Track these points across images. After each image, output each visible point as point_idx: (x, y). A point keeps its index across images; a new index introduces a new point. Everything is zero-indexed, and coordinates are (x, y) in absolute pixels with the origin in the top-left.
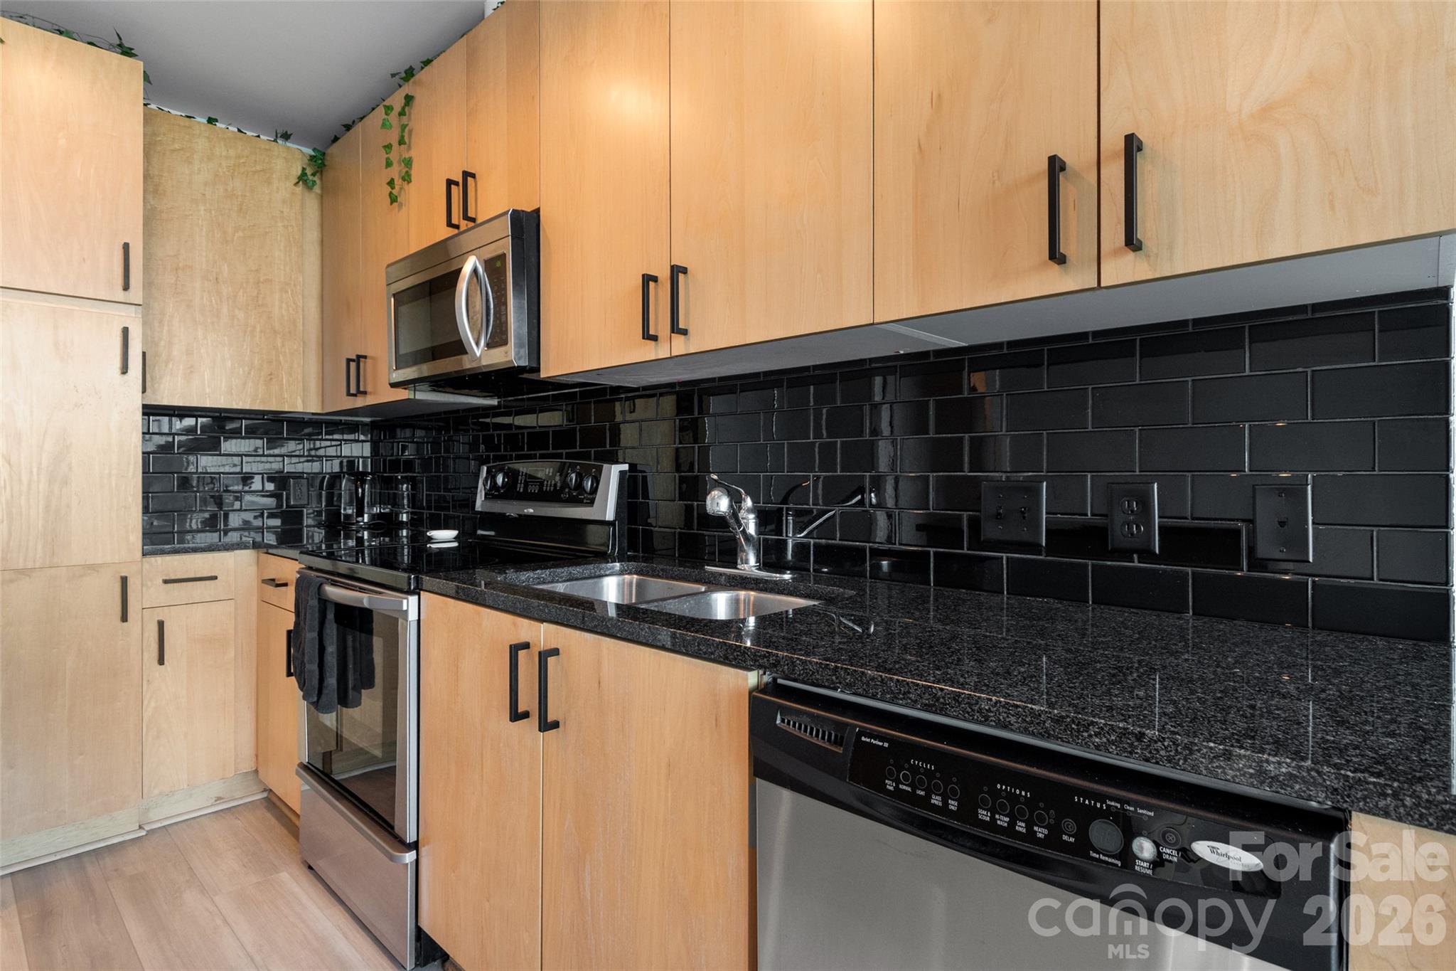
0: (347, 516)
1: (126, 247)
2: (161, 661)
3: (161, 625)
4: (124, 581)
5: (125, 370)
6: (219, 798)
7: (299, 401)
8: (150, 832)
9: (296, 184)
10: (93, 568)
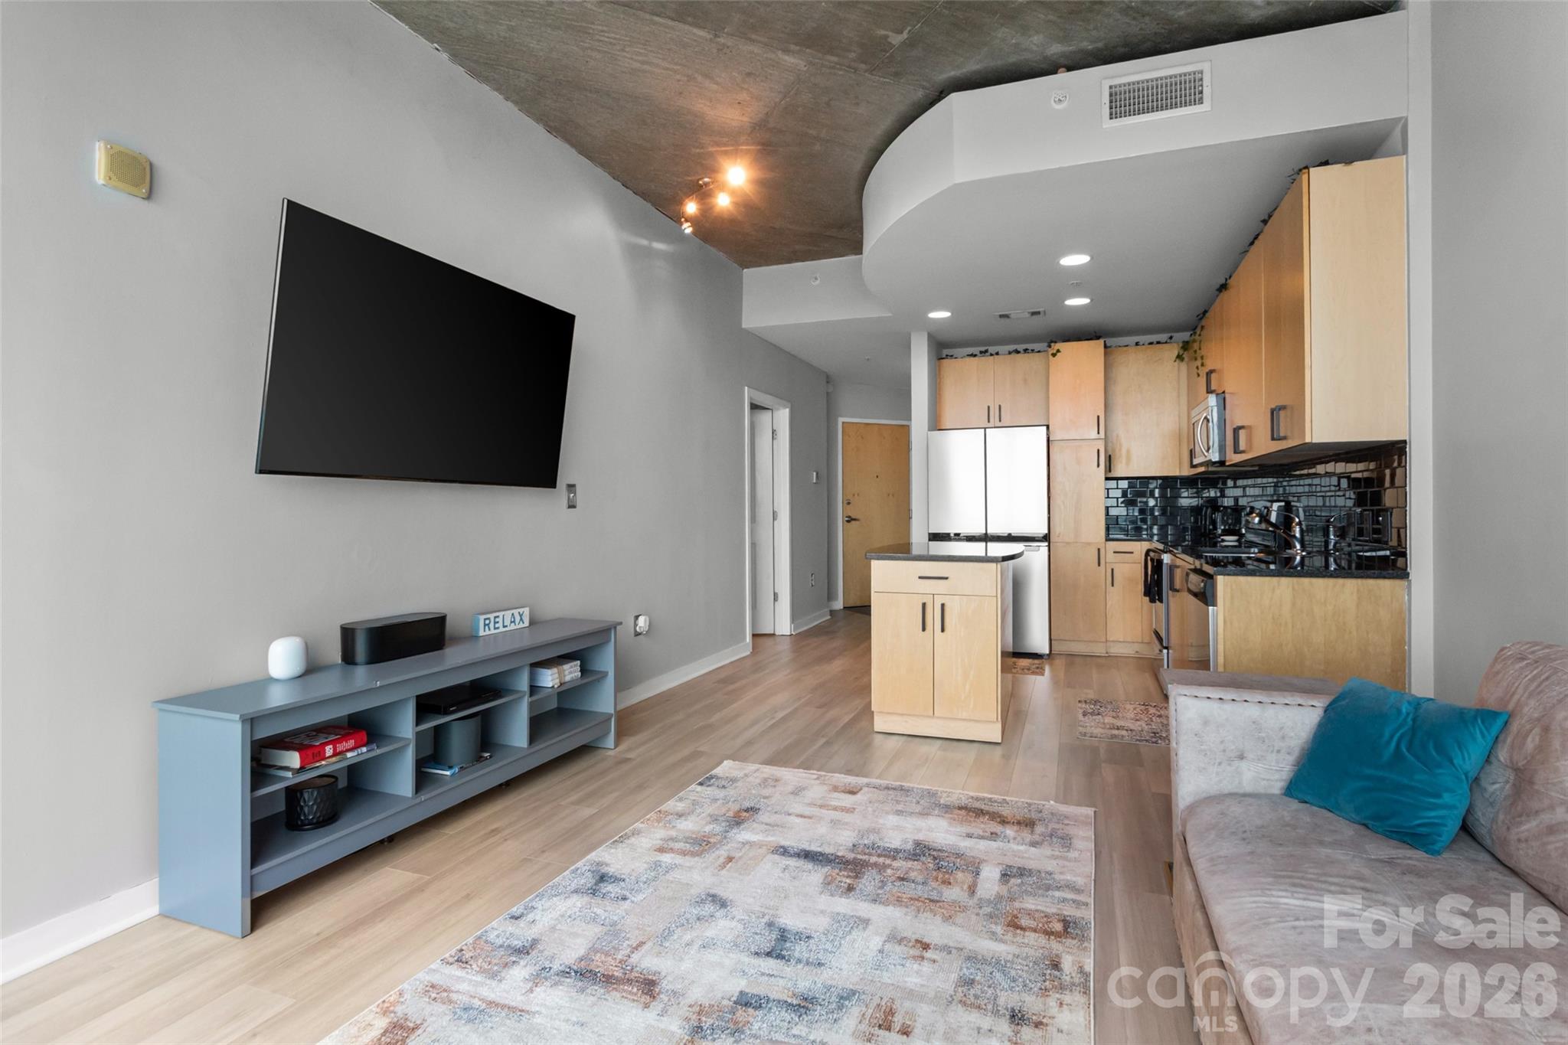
0: (1210, 530)
1: (1098, 417)
2: (1113, 585)
3: (1112, 570)
4: (1099, 549)
5: (1098, 466)
6: (1137, 652)
7: (1178, 470)
8: (1109, 656)
9: (1175, 361)
10: (1089, 544)
